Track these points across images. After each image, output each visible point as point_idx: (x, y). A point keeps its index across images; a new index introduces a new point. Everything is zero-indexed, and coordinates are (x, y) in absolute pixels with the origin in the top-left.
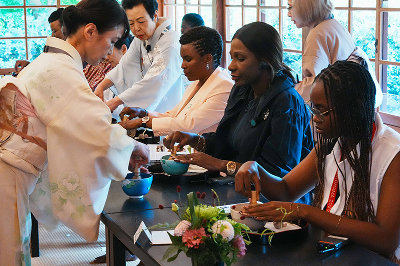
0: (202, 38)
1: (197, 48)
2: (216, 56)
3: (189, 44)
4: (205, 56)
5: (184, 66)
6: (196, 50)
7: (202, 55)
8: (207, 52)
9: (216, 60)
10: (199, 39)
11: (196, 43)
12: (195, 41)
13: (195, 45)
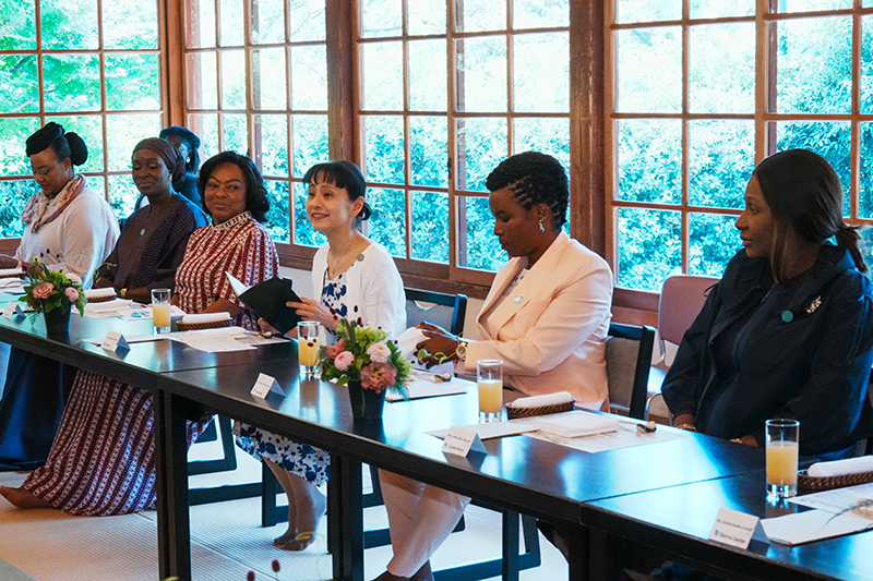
0: (526, 175)
1: (517, 195)
2: (556, 207)
3: (501, 190)
4: (534, 208)
5: (500, 231)
6: (516, 200)
7: (528, 207)
8: (536, 201)
9: (558, 213)
10: (519, 178)
11: (514, 186)
12: (513, 182)
13: (513, 190)
